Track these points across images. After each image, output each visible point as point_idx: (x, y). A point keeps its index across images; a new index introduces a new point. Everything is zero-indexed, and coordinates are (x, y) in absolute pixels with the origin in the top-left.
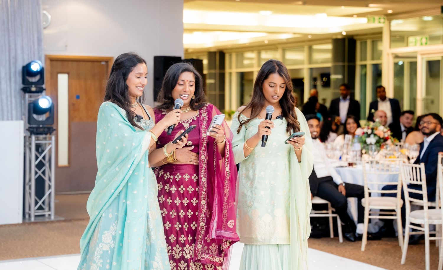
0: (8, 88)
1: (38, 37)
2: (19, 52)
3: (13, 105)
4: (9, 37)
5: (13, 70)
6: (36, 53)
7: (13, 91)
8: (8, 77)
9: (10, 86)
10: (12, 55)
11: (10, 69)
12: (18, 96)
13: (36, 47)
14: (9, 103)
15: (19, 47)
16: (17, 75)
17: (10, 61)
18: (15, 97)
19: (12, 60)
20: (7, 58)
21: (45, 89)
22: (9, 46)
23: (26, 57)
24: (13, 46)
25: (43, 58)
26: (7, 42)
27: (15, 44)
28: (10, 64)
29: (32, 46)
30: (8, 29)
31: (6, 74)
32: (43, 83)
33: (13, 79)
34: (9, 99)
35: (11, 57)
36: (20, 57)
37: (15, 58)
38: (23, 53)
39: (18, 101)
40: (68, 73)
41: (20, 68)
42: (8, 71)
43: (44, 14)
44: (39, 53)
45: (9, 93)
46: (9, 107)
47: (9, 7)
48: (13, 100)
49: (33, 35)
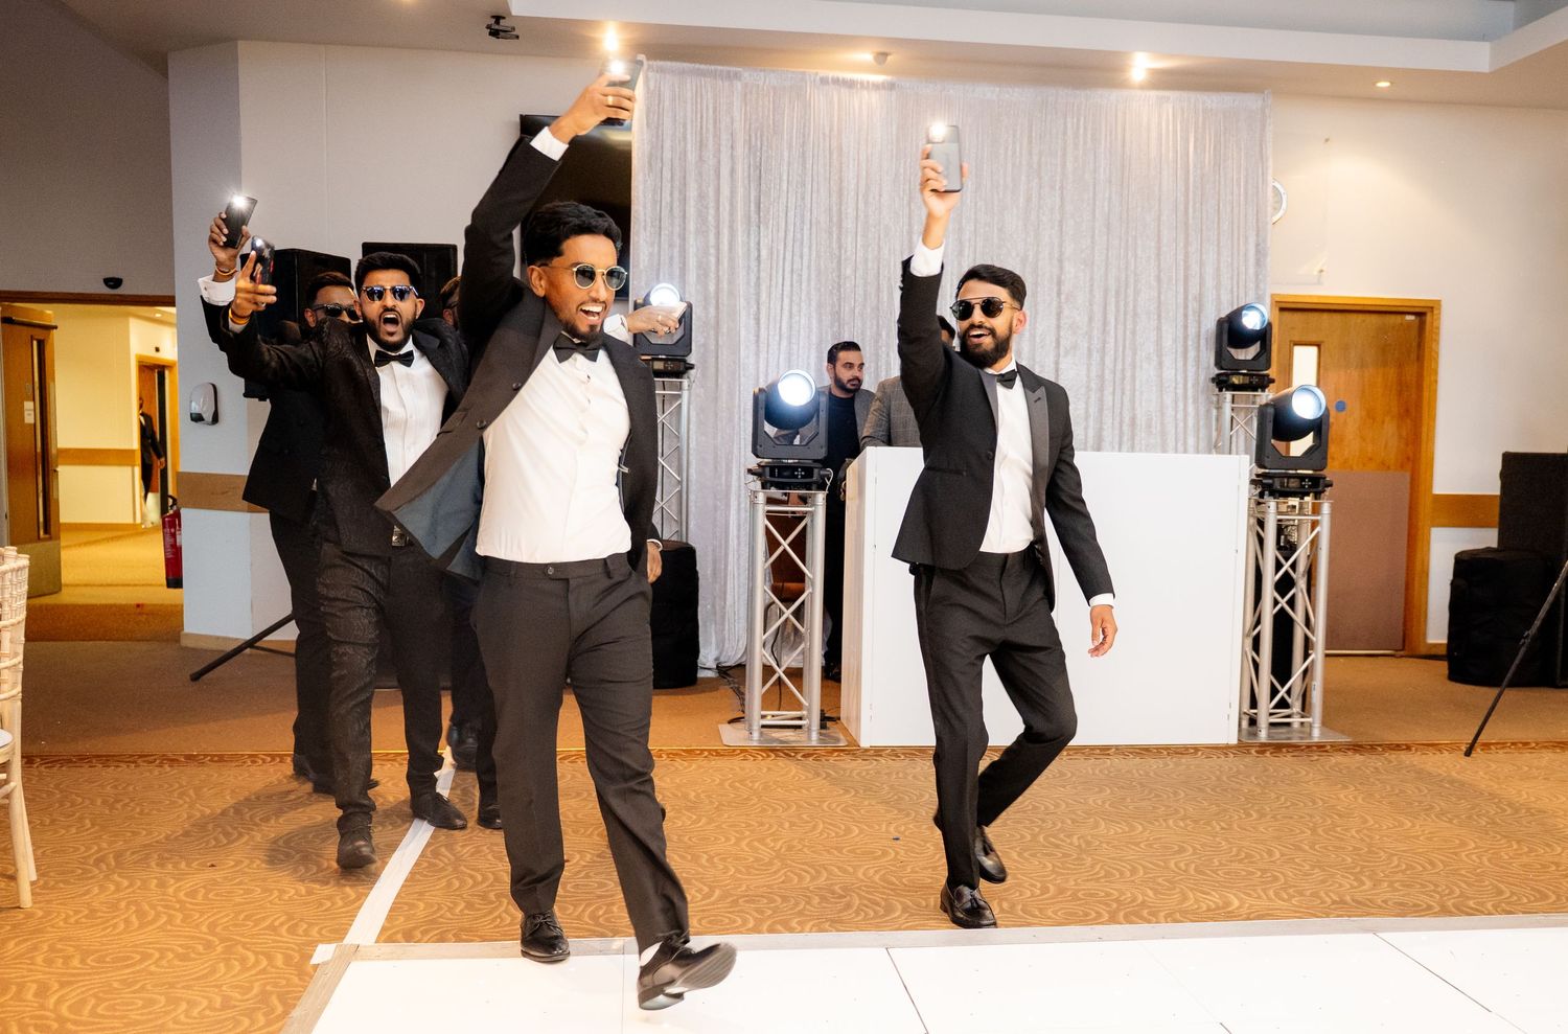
0: (1180, 378)
1: (1257, 245)
2: (1210, 283)
3: (1191, 422)
4: (1187, 244)
5: (1192, 331)
6: (1252, 285)
7: (1190, 385)
8: (1180, 349)
9: (1185, 371)
10: (1194, 290)
11: (1186, 327)
12: (1202, 399)
13: (1251, 270)
14: (1180, 416)
15: (1209, 270)
16: (1203, 342)
17: (1186, 307)
18: (1196, 401)
19: (1193, 305)
20: (1181, 297)
21: (1273, 381)
22: (1187, 268)
23: (1225, 297)
24: (1195, 268)
25: (1268, 301)
26: (1181, 257)
27: (1202, 264)
28: (1186, 316)
29: (1243, 269)
30: (1186, 224)
31: (1175, 341)
32: (1268, 366)
33: (1192, 354)
34: (1181, 405)
35: (1190, 297)
36: (1210, 296)
37: (1200, 299)
38: (1218, 287)
39: (1202, 410)
40: (1318, 346)
41: (1210, 325)
42: (1181, 335)
43: (1274, 187)
44: (1257, 287)
45: (1180, 391)
46: (1181, 425)
47: (1191, 168)
48: (1191, 408)
49: (1246, 242)
